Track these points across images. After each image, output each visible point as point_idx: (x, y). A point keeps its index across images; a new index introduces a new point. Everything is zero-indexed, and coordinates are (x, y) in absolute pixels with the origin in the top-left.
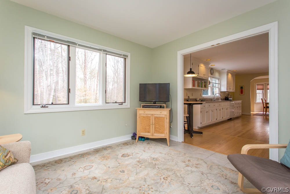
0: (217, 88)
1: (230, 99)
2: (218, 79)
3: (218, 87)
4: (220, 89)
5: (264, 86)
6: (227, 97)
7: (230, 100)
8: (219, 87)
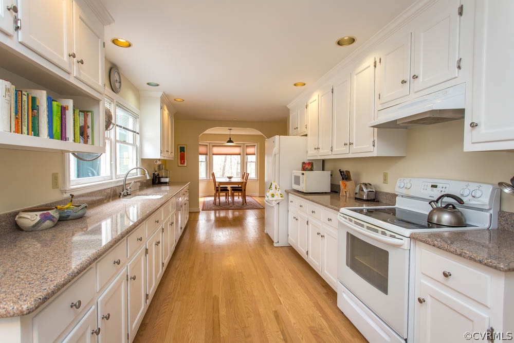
0: (130, 147)
1: (163, 180)
2: (136, 117)
3: (134, 144)
4: (139, 151)
5: (208, 148)
6: (156, 173)
7: (166, 183)
8: (138, 144)
